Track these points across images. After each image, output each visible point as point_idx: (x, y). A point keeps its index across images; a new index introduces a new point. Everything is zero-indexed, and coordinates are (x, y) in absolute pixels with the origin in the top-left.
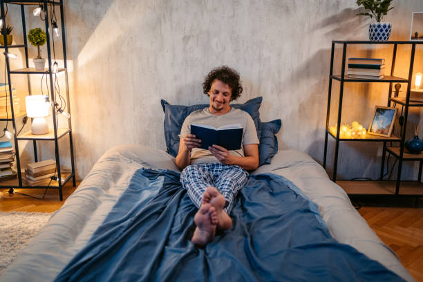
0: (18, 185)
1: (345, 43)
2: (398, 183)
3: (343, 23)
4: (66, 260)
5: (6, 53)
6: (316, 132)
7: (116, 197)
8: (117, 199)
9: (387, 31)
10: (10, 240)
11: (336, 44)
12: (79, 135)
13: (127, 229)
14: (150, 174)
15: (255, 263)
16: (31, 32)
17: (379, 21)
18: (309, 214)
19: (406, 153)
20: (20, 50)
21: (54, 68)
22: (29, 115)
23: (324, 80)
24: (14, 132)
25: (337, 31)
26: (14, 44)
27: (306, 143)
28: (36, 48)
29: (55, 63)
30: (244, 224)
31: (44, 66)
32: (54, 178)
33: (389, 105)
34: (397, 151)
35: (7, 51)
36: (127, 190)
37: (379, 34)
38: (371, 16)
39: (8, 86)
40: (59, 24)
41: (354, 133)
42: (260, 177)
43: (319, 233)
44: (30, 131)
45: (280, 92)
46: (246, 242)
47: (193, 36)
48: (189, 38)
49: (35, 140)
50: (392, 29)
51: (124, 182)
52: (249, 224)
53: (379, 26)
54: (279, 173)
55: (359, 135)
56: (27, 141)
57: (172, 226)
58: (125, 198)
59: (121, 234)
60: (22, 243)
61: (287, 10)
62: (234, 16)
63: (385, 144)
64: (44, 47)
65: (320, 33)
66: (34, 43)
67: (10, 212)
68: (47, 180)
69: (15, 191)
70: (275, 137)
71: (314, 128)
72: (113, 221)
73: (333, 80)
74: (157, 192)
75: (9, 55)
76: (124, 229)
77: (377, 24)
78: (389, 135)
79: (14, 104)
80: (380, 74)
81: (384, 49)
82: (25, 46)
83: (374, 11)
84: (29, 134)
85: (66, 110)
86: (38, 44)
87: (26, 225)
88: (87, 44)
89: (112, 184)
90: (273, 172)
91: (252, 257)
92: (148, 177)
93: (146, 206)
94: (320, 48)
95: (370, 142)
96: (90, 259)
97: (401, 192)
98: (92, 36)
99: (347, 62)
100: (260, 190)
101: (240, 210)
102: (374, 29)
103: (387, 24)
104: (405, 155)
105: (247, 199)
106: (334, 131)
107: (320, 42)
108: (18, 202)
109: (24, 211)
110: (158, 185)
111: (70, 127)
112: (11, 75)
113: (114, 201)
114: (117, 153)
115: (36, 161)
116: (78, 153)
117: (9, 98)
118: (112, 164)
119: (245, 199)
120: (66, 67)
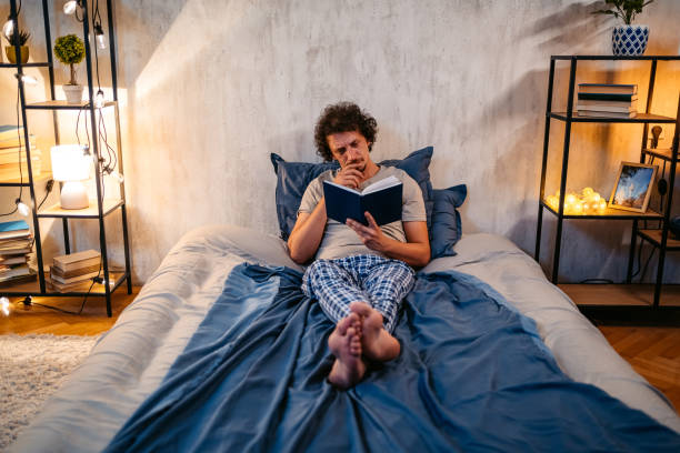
0: (38, 291)
1: (574, 59)
2: (658, 288)
3: (569, 28)
4: (129, 409)
5: (19, 76)
6: (524, 205)
7: (203, 308)
8: (206, 312)
9: (641, 39)
10: (29, 379)
11: (557, 61)
12: (136, 210)
13: (224, 360)
14: (258, 273)
15: (439, 415)
16: (61, 41)
17: (628, 23)
18: (522, 335)
19: (671, 238)
20: (42, 72)
21: (98, 100)
22: (57, 178)
23: (537, 121)
24: (32, 204)
25: (558, 40)
26: (30, 61)
27: (507, 223)
28: (67, 68)
29: (100, 92)
30: (416, 352)
31: (80, 96)
32: (97, 280)
33: (643, 160)
34: (656, 236)
35: (20, 72)
36: (220, 298)
37: (628, 45)
38: (616, 15)
39: (22, 130)
40: (105, 28)
41: (586, 207)
42: (435, 277)
43: (541, 366)
44: (59, 204)
45: (465, 139)
46: (422, 380)
47: (323, 48)
48: (317, 51)
49: (65, 218)
50: (650, 35)
51: (214, 286)
52: (423, 353)
53: (629, 31)
54: (466, 270)
55: (595, 210)
56: (53, 219)
57: (298, 355)
58: (217, 311)
59: (216, 368)
60: (48, 384)
61: (478, 7)
62: (390, 16)
63: (635, 225)
64: (81, 66)
65: (532, 43)
66: (64, 60)
67: (27, 335)
68: (86, 283)
69: (34, 300)
70: (457, 214)
71: (519, 198)
72: (201, 347)
73: (552, 119)
74: (270, 300)
75: (23, 78)
76: (219, 360)
77: (625, 27)
78: (643, 210)
79: (32, 159)
80: (630, 110)
81: (635, 70)
82: (50, 64)
83: (622, 8)
84: (56, 209)
85: (117, 169)
86: (72, 60)
87: (54, 356)
88: (151, 62)
89: (195, 288)
90: (457, 269)
91: (434, 406)
92: (253, 278)
93: (253, 324)
94: (531, 68)
95: (612, 221)
96: (167, 408)
97: (662, 303)
98: (159, 49)
99: (577, 90)
100: (437, 298)
101: (407, 331)
102: (620, 36)
103: (643, 28)
104: (671, 243)
105: (418, 313)
106: (553, 203)
107: (530, 58)
108: (39, 319)
109: (50, 332)
110: (270, 290)
111: (123, 197)
112: (28, 111)
113: (202, 315)
114: (202, 239)
115: (68, 252)
116: (135, 239)
117: (24, 148)
118: (195, 257)
119: (414, 312)
120: (116, 99)
